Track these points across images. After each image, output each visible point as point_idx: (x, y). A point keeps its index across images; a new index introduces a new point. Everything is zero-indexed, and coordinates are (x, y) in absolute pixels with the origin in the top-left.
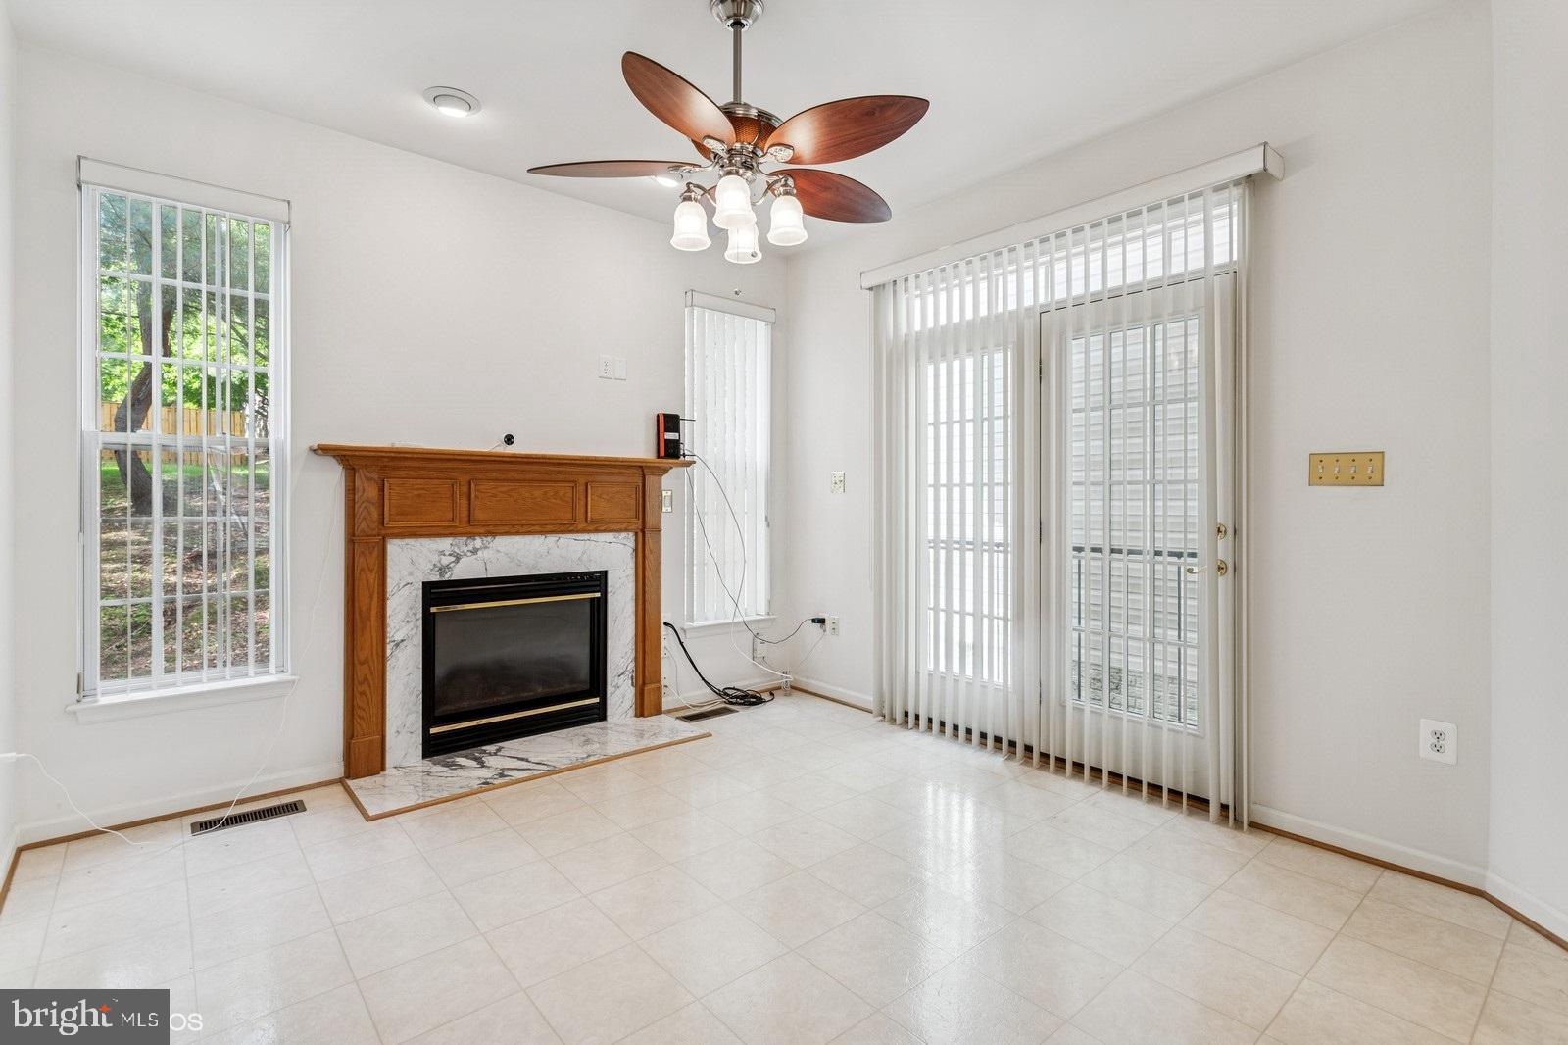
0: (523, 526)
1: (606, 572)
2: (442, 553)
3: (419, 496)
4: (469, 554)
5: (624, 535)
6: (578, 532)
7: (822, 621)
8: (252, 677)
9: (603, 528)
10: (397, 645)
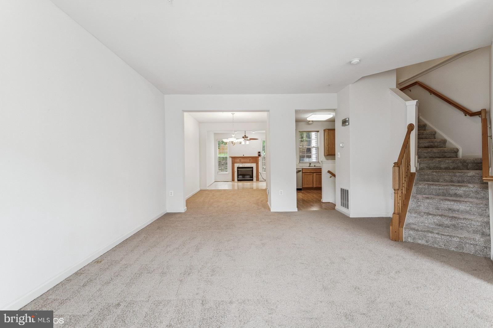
0: (245, 162)
1: (253, 167)
3: (237, 160)
4: (241, 165)
5: (255, 163)
8: (227, 173)
9: (252, 163)
10: (235, 172)
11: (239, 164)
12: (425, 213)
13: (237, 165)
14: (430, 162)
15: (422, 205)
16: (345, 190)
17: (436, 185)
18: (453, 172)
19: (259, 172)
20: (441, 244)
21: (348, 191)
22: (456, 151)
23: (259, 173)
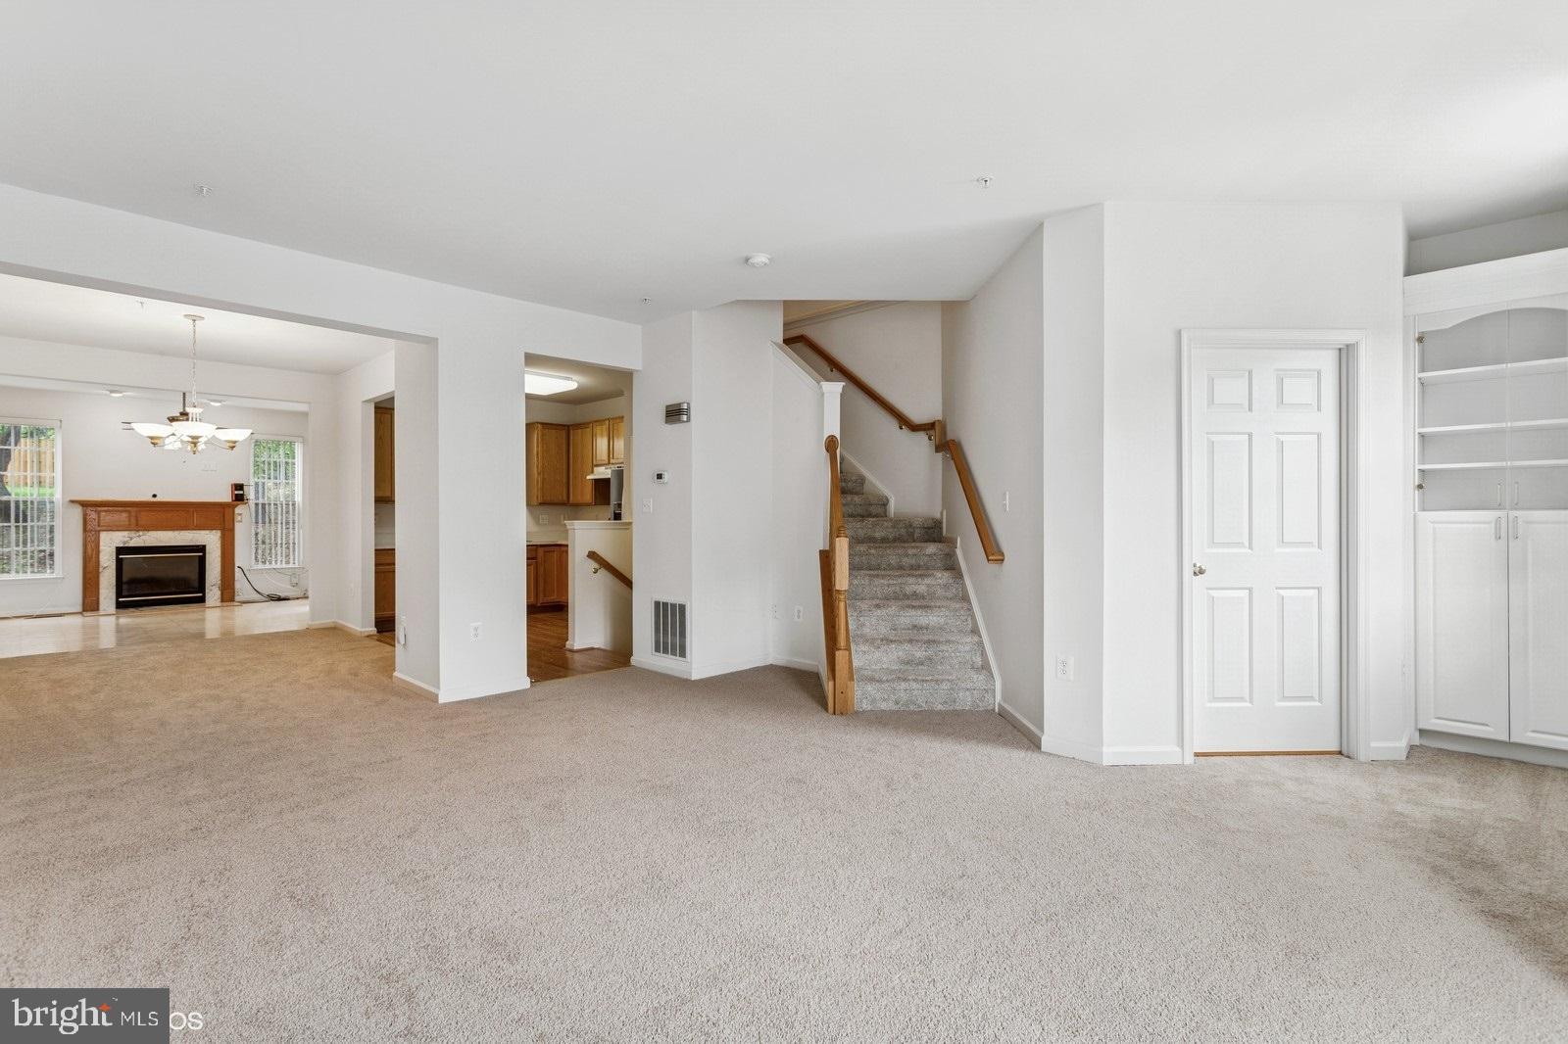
11: (126, 533)
12: (882, 640)
13: (112, 539)
14: (859, 525)
15: (867, 624)
16: (673, 606)
17: (883, 577)
18: (903, 547)
19: (237, 564)
20: (920, 701)
21: (682, 608)
22: (884, 503)
23: (237, 570)
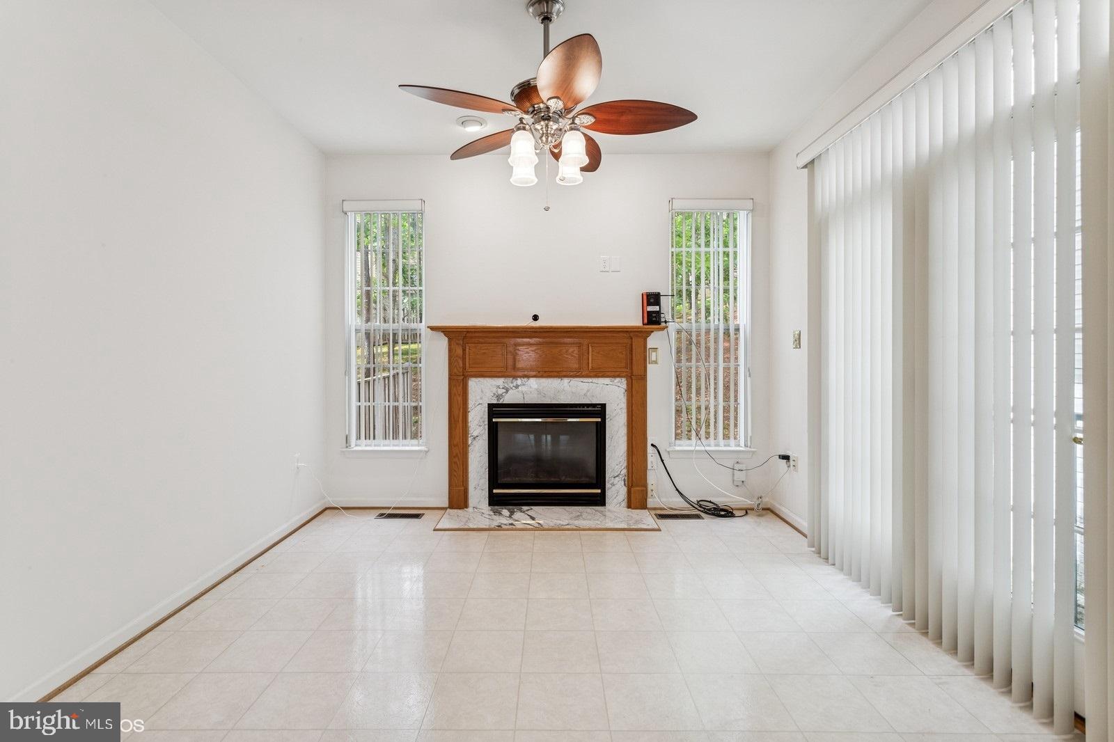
0: (545, 372)
1: (605, 404)
2: (498, 387)
3: (485, 353)
4: (514, 388)
5: (618, 380)
6: (583, 377)
7: (786, 458)
8: (411, 446)
9: (600, 375)
10: (474, 438)
11: (500, 382)
13: (483, 392)
19: (651, 439)
23: (650, 450)
